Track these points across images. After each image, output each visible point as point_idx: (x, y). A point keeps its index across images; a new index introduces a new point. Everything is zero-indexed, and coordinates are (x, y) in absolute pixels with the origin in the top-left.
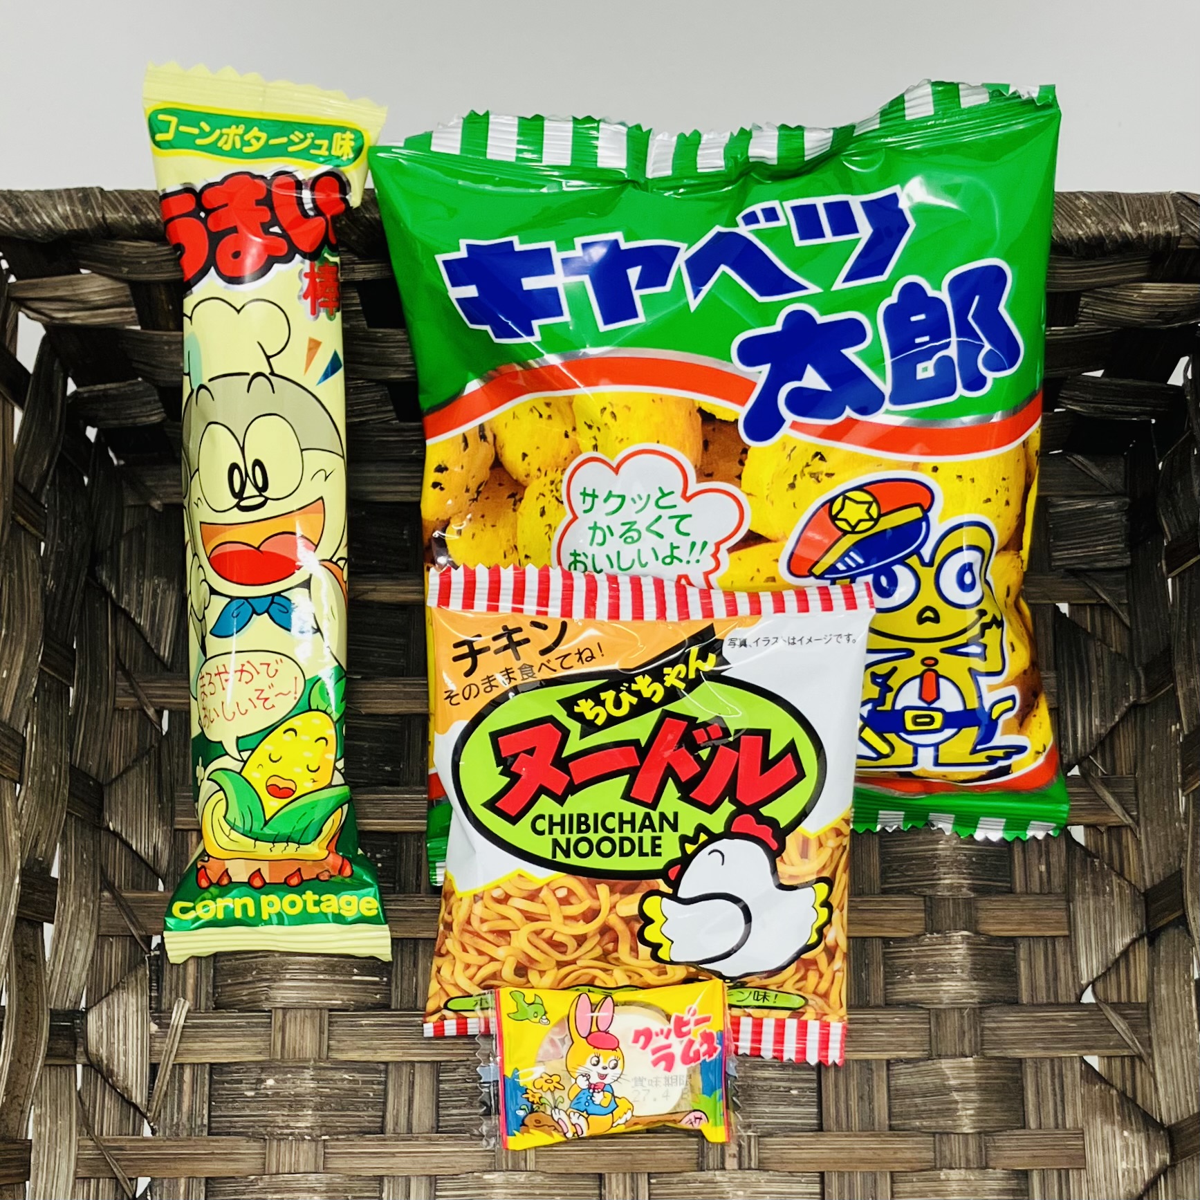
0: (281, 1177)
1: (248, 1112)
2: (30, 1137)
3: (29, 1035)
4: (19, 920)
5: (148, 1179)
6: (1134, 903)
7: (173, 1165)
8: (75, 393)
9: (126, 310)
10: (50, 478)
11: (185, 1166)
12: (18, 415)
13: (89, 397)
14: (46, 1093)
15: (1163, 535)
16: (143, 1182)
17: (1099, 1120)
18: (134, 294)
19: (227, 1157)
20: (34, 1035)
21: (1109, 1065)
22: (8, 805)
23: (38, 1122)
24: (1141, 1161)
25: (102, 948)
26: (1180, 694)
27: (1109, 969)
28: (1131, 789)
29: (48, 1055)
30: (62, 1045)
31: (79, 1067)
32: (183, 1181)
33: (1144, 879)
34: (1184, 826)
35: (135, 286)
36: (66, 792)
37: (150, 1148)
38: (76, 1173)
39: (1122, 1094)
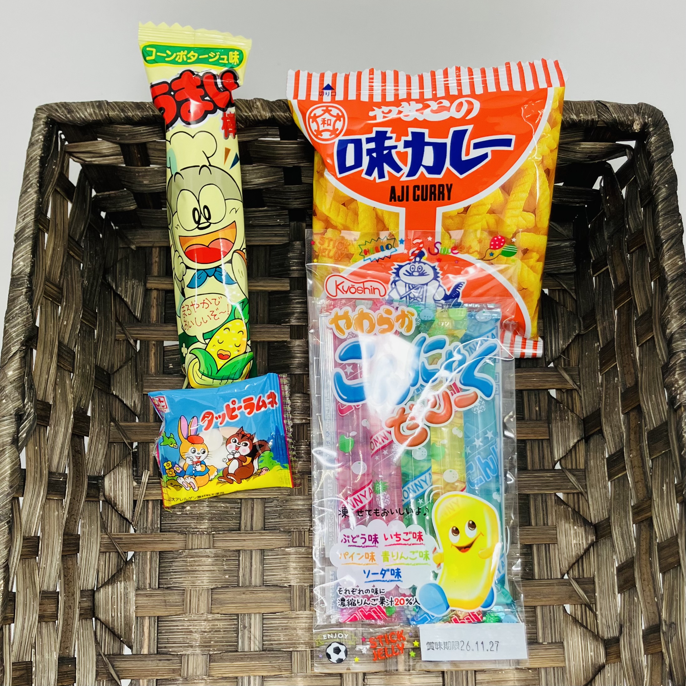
0: (193, 551)
1: (178, 522)
2: (79, 533)
3: (79, 487)
4: (73, 435)
5: (133, 552)
6: (579, 424)
7: (144, 546)
8: (96, 196)
9: (119, 157)
10: (84, 234)
11: (150, 546)
12: (70, 205)
13: (102, 198)
14: (86, 513)
15: (591, 258)
16: (130, 554)
17: (563, 522)
18: (122, 150)
19: (169, 542)
20: (81, 487)
21: (568, 497)
22: (67, 382)
23: (83, 527)
24: (582, 540)
25: (111, 448)
26: (599, 329)
27: (567, 454)
28: (577, 373)
29: (88, 496)
30: (93, 492)
31: (101, 502)
32: (149, 553)
33: (583, 413)
34: (601, 389)
35: (122, 145)
36: (94, 377)
37: (133, 538)
38: (100, 550)
39: (574, 510)
